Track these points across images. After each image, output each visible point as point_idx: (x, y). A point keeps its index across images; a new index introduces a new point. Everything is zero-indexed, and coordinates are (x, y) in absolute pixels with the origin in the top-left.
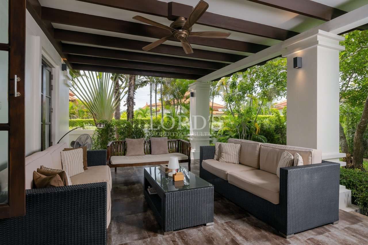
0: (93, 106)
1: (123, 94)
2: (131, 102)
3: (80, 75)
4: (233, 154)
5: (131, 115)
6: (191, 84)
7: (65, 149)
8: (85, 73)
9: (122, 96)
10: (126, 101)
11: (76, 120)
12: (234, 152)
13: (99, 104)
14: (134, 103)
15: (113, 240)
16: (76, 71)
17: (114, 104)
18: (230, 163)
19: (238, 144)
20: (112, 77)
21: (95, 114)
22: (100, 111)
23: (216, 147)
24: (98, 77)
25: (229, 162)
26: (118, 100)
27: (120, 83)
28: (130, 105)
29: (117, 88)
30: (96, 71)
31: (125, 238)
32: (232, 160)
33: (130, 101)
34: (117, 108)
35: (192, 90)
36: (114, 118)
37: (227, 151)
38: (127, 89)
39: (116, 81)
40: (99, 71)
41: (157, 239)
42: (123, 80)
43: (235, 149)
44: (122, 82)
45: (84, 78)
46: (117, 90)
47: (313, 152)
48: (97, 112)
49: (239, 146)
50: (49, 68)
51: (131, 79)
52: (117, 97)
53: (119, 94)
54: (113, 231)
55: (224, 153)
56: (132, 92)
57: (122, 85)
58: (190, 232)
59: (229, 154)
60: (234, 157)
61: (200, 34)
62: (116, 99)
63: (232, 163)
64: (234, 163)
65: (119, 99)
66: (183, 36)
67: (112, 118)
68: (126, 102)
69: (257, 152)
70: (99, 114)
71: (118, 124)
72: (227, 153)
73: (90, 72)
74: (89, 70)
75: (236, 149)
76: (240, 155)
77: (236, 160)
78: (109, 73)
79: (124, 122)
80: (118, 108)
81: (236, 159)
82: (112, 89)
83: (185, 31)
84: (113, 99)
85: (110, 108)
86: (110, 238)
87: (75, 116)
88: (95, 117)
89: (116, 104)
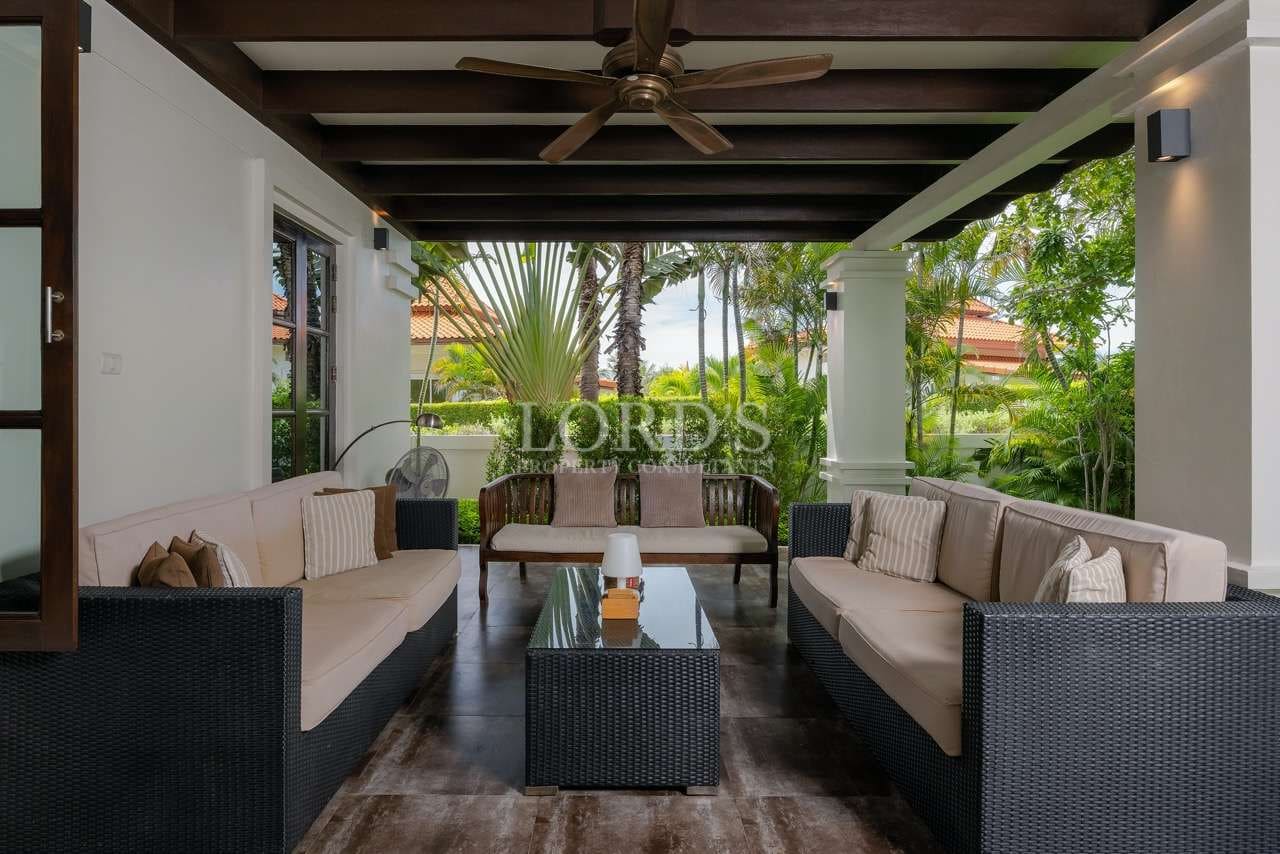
0: (507, 355)
2: (631, 340)
3: (466, 256)
4: (910, 539)
5: (630, 385)
6: (829, 262)
7: (325, 490)
8: (480, 247)
9: (602, 321)
10: (615, 334)
11: (494, 402)
12: (914, 534)
13: (526, 350)
14: (639, 342)
15: (372, 780)
16: (455, 244)
17: (579, 346)
18: (899, 576)
19: (934, 503)
20: (570, 253)
21: (513, 384)
22: (530, 372)
23: (855, 507)
24: (524, 259)
25: (893, 575)
26: (591, 330)
27: (600, 271)
28: (626, 350)
29: (587, 291)
30: (516, 240)
31: (410, 779)
32: (906, 568)
33: (629, 334)
34: (587, 360)
35: (831, 283)
37: (890, 530)
39: (586, 266)
40: (526, 240)
41: (495, 804)
42: (611, 263)
43: (920, 522)
44: (606, 269)
45: (480, 263)
46: (588, 297)
47: (1171, 548)
48: (519, 375)
49: (937, 508)
50: (322, 248)
51: (627, 255)
52: (589, 322)
53: (597, 310)
54: (390, 755)
55: (879, 534)
56: (632, 303)
57: (605, 278)
58: (616, 803)
59: (895, 541)
60: (916, 551)
61: (717, 79)
62: (586, 328)
63: (906, 577)
64: (913, 579)
65: (596, 328)
66: (647, 96)
68: (612, 340)
69: (992, 538)
70: (524, 381)
72: (889, 535)
73: (500, 245)
74: (494, 239)
75: (924, 521)
76: (940, 548)
77: (921, 568)
78: (561, 244)
80: (590, 360)
81: (923, 561)
82: (571, 295)
83: (654, 79)
84: (576, 329)
85: (563, 361)
86: (370, 773)
87: (494, 390)
88: (512, 392)
89: (586, 346)
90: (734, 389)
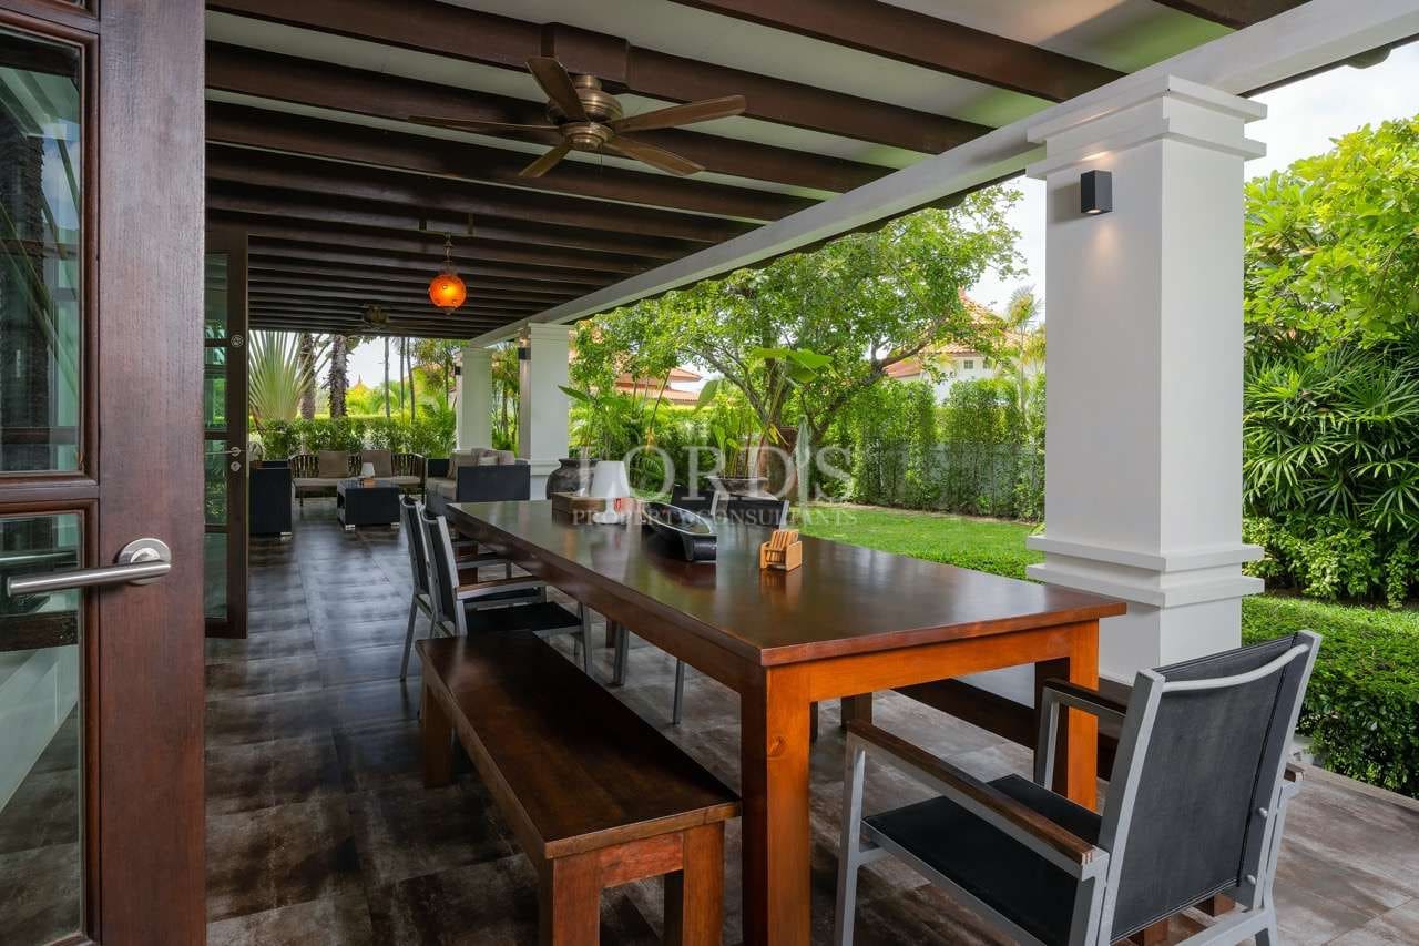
1: (323, 358)
2: (340, 381)
5: (339, 409)
9: (318, 365)
10: (328, 376)
14: (345, 383)
17: (301, 383)
26: (310, 373)
28: (336, 387)
29: (306, 346)
30: (261, 329)
33: (338, 378)
34: (307, 391)
36: (299, 414)
38: (330, 348)
40: (267, 329)
46: (307, 350)
52: (307, 367)
53: (313, 359)
56: (340, 357)
62: (306, 371)
65: (313, 371)
67: (296, 414)
68: (327, 381)
71: (308, 429)
79: (322, 424)
80: (309, 393)
82: (296, 346)
84: (298, 372)
85: (291, 391)
89: (305, 382)
90: (408, 412)
